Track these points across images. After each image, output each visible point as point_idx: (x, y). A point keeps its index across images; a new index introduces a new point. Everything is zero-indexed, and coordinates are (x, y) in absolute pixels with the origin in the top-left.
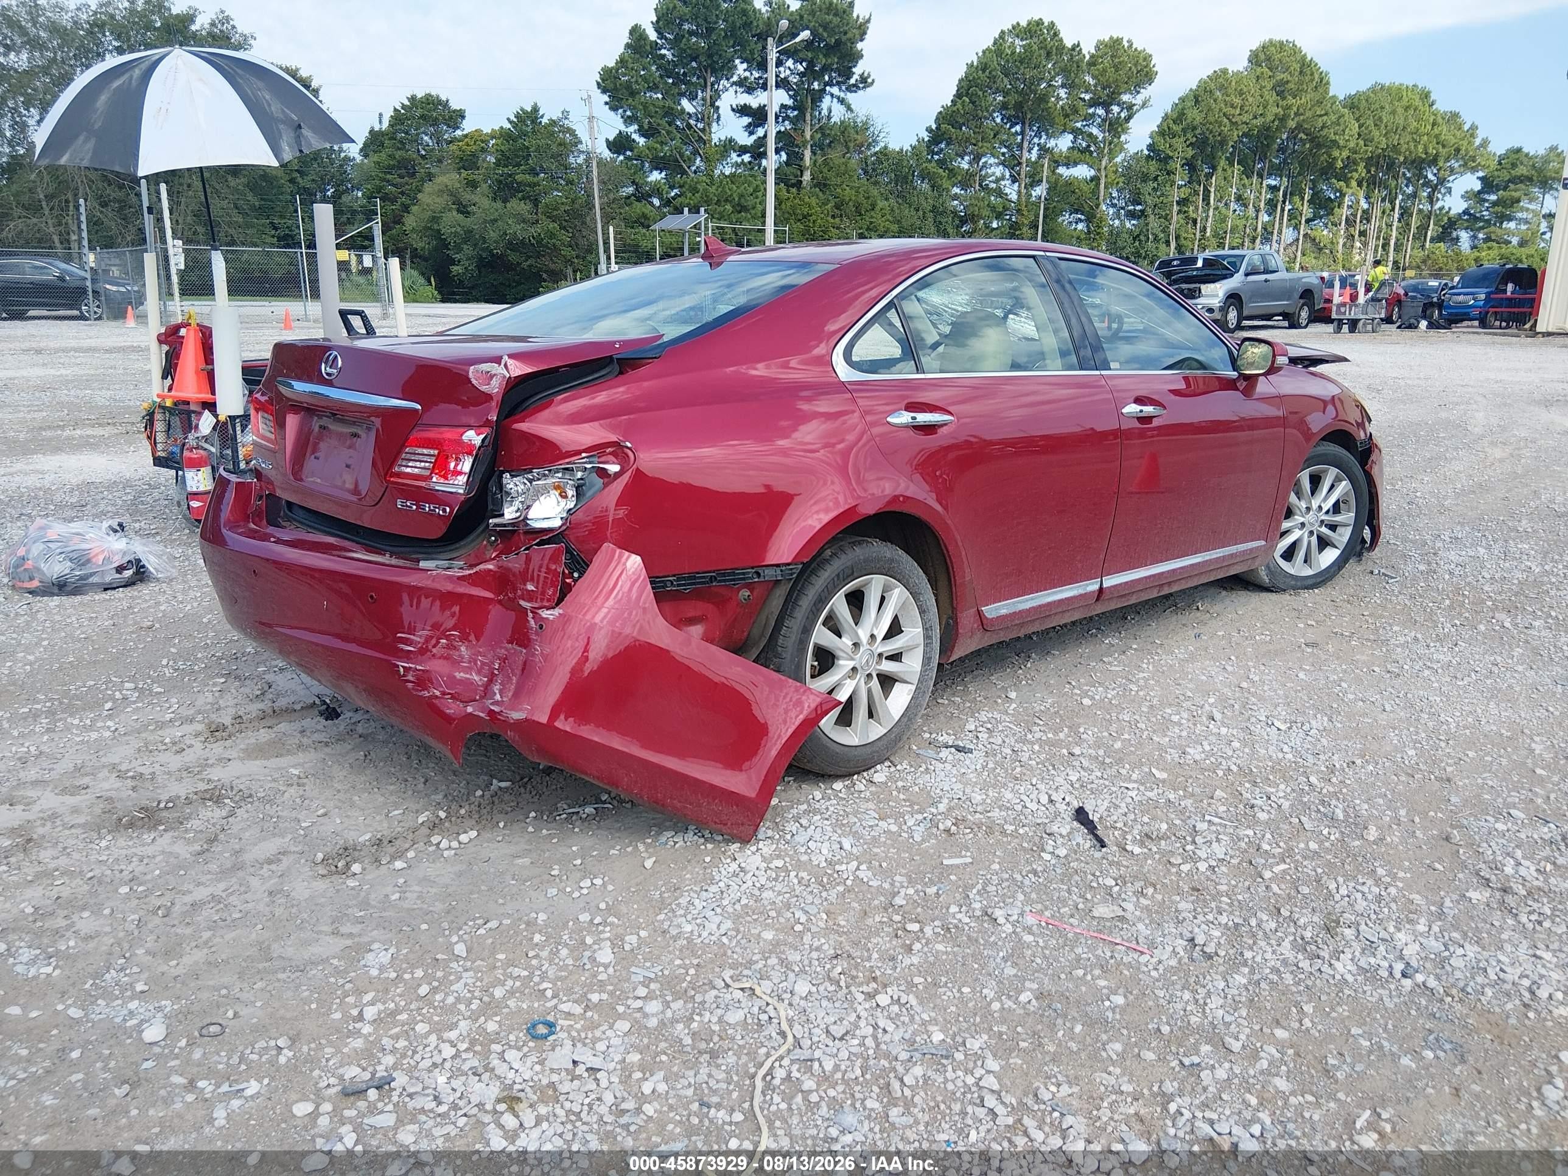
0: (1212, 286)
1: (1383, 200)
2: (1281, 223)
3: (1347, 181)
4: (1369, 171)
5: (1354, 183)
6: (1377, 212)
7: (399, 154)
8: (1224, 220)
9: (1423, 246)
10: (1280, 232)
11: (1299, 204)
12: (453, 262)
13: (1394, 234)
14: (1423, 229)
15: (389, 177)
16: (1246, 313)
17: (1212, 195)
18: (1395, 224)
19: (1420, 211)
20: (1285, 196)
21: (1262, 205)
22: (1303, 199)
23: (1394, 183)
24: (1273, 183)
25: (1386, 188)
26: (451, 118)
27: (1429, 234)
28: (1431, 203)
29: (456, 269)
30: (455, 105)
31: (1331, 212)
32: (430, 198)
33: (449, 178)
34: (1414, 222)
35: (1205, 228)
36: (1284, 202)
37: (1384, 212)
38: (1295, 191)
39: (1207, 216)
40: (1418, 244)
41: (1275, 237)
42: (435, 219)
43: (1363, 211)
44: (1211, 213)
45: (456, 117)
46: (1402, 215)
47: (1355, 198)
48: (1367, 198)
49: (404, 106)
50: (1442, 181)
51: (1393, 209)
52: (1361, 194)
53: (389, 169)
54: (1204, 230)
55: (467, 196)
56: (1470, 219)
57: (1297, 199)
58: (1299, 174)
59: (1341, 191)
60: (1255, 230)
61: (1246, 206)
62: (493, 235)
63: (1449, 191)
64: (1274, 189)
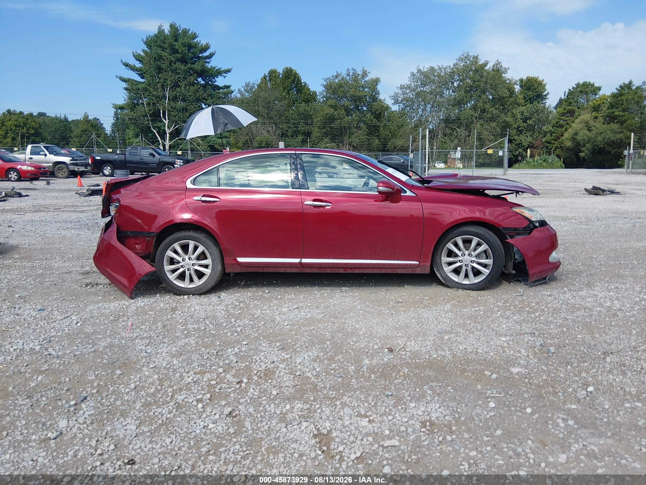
7: (568, 108)
12: (581, 151)
15: (562, 117)
26: (594, 90)
29: (582, 155)
30: (597, 85)
32: (576, 125)
33: (586, 116)
42: (576, 134)
45: (596, 90)
49: (573, 88)
53: (563, 114)
55: (592, 123)
62: (600, 139)
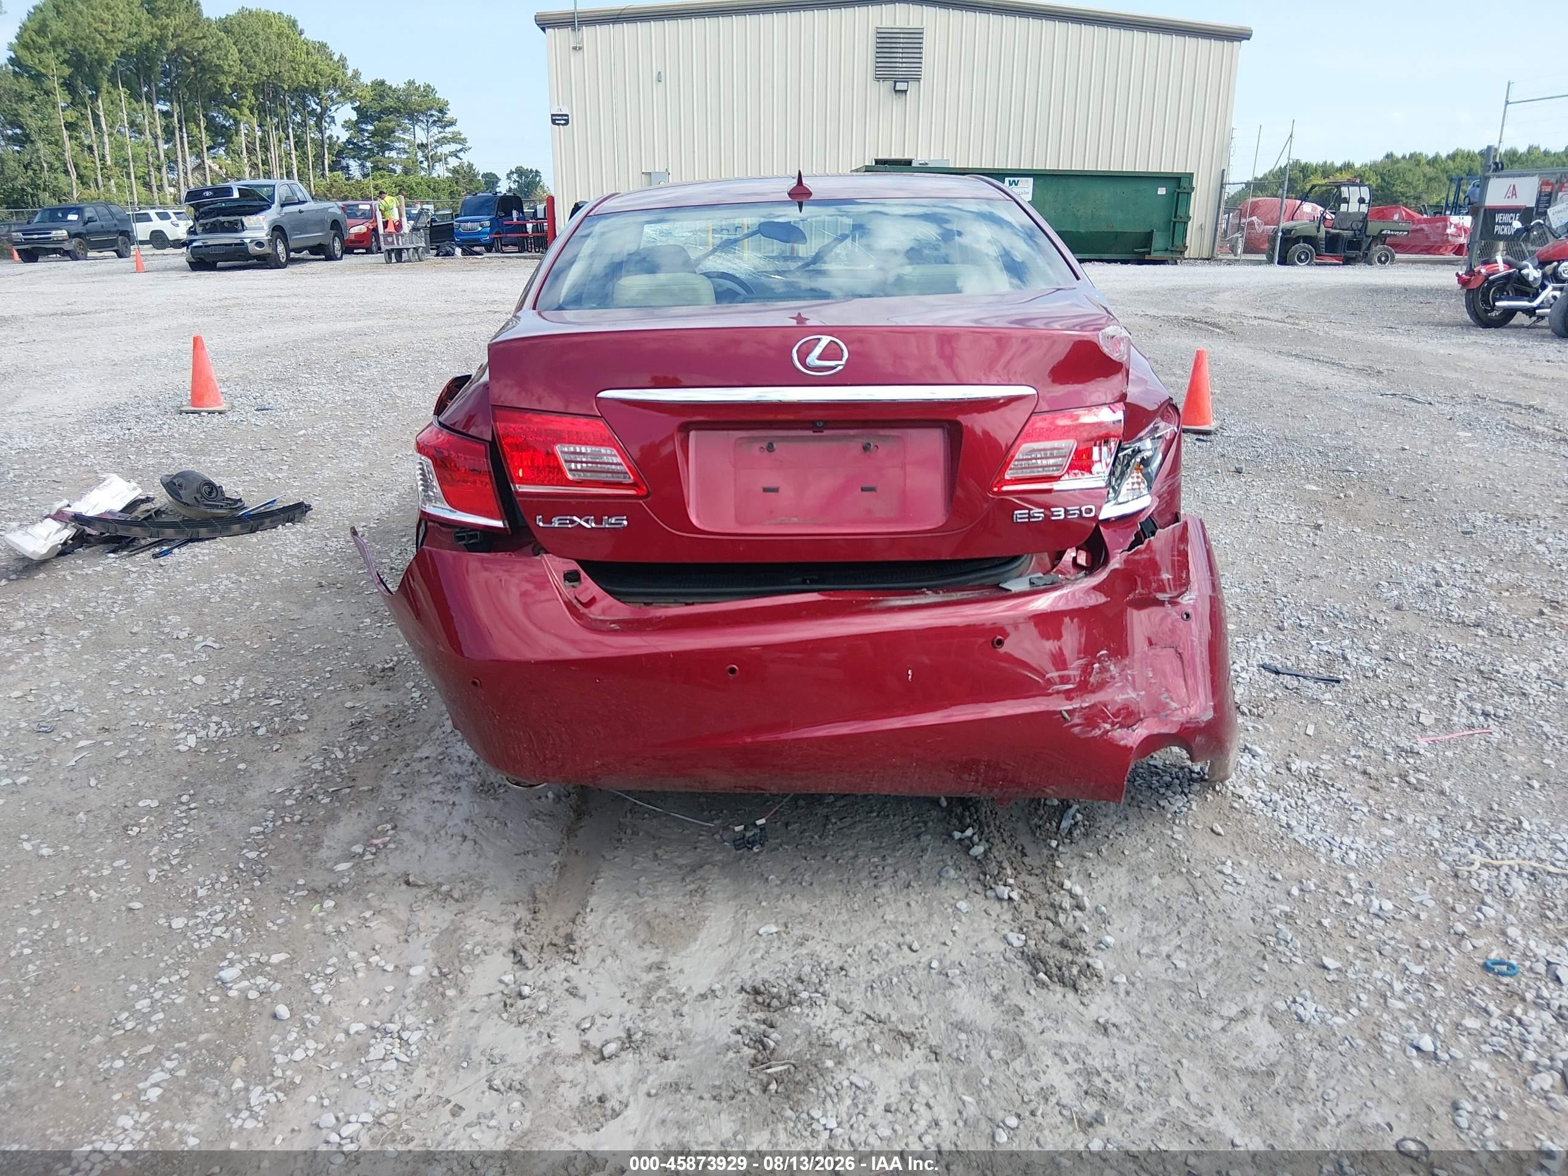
0: (253, 218)
1: (277, 128)
2: (183, 152)
3: (239, 108)
4: (257, 99)
5: (247, 111)
6: (273, 141)
8: (122, 147)
9: (323, 175)
10: (184, 161)
11: (196, 131)
13: (295, 162)
14: (319, 157)
16: (292, 245)
17: (103, 119)
18: (293, 152)
19: (312, 139)
20: (180, 121)
21: (159, 132)
22: (198, 126)
23: (282, 112)
24: (165, 108)
25: (276, 115)
27: (326, 162)
28: (321, 132)
31: (229, 140)
34: (310, 151)
35: (104, 156)
36: (181, 129)
37: (280, 141)
38: (189, 117)
39: (104, 143)
40: (319, 172)
41: (181, 167)
43: (261, 140)
44: (106, 139)
46: (296, 143)
47: (248, 127)
48: (260, 126)
50: (325, 110)
51: (288, 138)
52: (255, 122)
54: (103, 158)
56: (354, 148)
57: (192, 125)
58: (190, 99)
59: (235, 120)
60: (158, 158)
61: (141, 133)
63: (333, 120)
64: (166, 114)
